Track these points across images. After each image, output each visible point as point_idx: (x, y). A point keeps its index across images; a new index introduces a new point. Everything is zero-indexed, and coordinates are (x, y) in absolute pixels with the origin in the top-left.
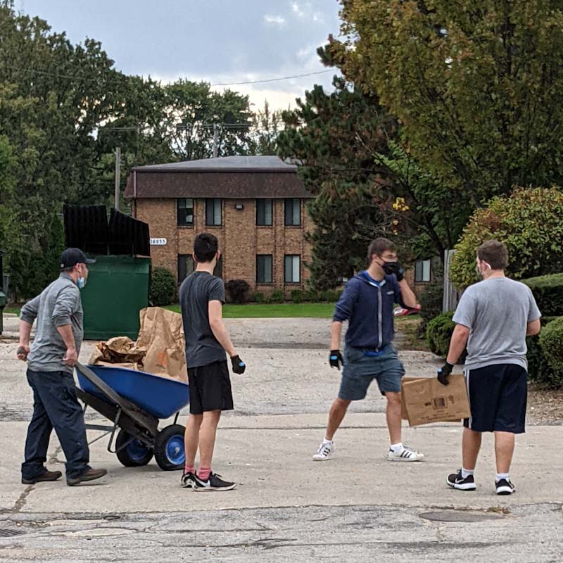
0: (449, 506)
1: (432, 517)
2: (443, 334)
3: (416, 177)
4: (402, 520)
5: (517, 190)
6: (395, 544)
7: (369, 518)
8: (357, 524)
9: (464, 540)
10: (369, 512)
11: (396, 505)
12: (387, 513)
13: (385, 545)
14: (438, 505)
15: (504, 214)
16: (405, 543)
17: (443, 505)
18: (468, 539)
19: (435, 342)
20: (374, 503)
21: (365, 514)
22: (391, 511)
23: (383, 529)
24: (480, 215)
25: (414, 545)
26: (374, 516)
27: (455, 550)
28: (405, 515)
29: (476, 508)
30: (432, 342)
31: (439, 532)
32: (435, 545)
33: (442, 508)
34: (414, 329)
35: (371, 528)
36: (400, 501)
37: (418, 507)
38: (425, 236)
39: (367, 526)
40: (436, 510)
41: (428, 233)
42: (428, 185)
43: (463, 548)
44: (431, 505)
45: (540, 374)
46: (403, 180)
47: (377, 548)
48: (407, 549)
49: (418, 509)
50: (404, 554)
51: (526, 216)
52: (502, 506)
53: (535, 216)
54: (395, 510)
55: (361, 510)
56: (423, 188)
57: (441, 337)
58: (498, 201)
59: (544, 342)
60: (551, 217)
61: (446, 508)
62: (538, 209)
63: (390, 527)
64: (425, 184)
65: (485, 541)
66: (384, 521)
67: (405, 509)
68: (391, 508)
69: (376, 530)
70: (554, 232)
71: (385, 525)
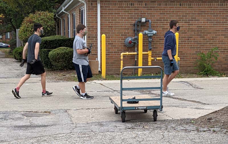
0: (31, 111)
1: (26, 115)
2: (18, 54)
3: (6, 8)
4: (17, 117)
5: (37, 12)
6: (17, 126)
7: (6, 116)
8: (2, 118)
9: (39, 124)
10: (5, 114)
11: (14, 111)
12: (11, 114)
13: (13, 127)
14: (28, 111)
15: (33, 19)
16: (20, 126)
17: (29, 111)
18: (40, 124)
19: (16, 56)
20: (6, 110)
21: (4, 115)
22: (13, 113)
23: (11, 120)
24: (26, 19)
25: (23, 126)
26: (8, 115)
27: (37, 128)
28: (17, 115)
29: (40, 111)
30: (15, 56)
31: (30, 121)
32: (30, 126)
33: (29, 112)
34: (8, 52)
35: (7, 120)
36: (15, 110)
37: (21, 111)
38: (10, 25)
39: (6, 119)
40: (27, 113)
41: (10, 24)
42: (10, 10)
43: (39, 127)
44: (25, 111)
45: (49, 66)
46: (2, 9)
47: (11, 128)
48: (21, 128)
49: (21, 112)
50: (20, 131)
51: (40, 19)
52: (48, 111)
53: (42, 20)
54: (14, 113)
55: (2, 113)
56: (8, 11)
57: (18, 55)
58: (31, 15)
59: (50, 57)
60: (47, 20)
61: (30, 112)
62: (43, 17)
63: (13, 119)
64: (9, 10)
65: (46, 124)
66: (11, 117)
67: (17, 113)
68: (13, 112)
69: (9, 121)
70: (48, 24)
71: (12, 118)
